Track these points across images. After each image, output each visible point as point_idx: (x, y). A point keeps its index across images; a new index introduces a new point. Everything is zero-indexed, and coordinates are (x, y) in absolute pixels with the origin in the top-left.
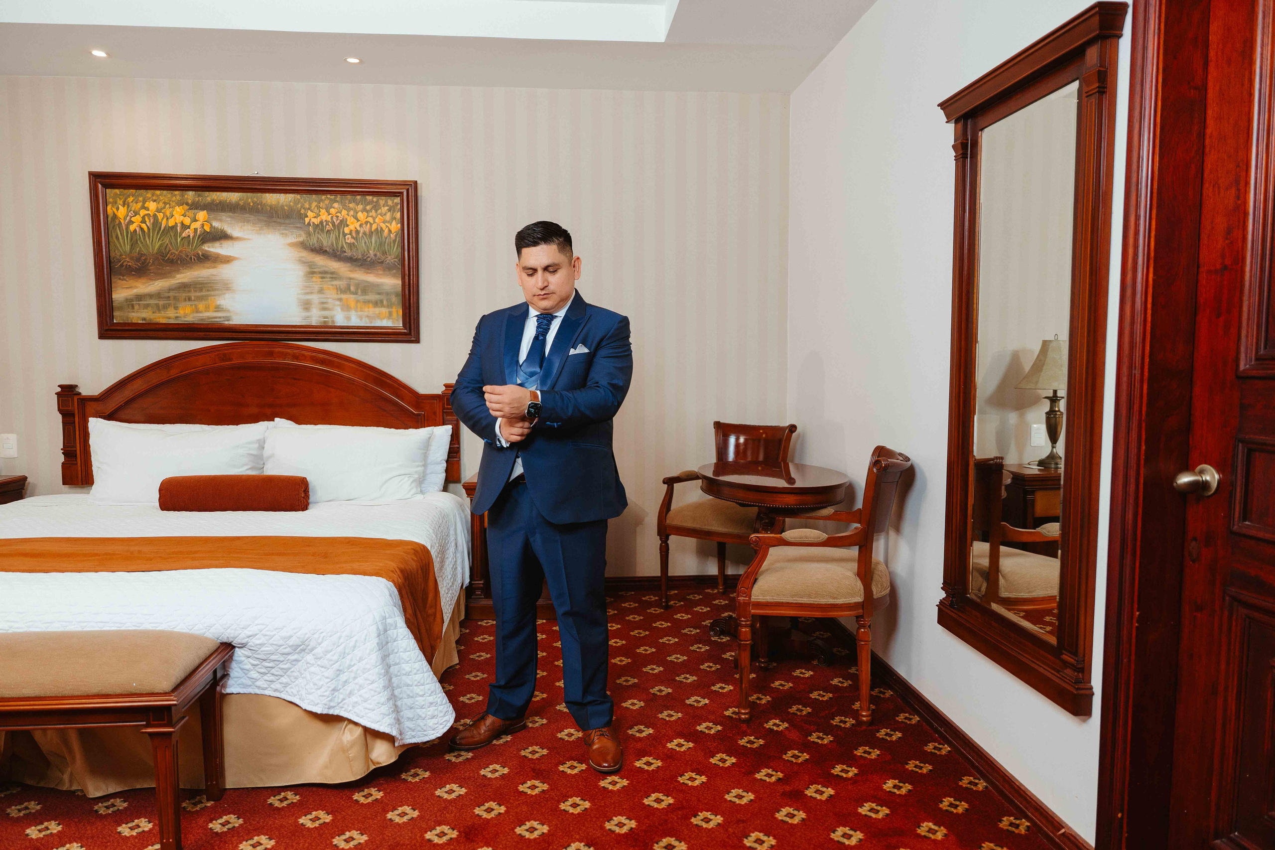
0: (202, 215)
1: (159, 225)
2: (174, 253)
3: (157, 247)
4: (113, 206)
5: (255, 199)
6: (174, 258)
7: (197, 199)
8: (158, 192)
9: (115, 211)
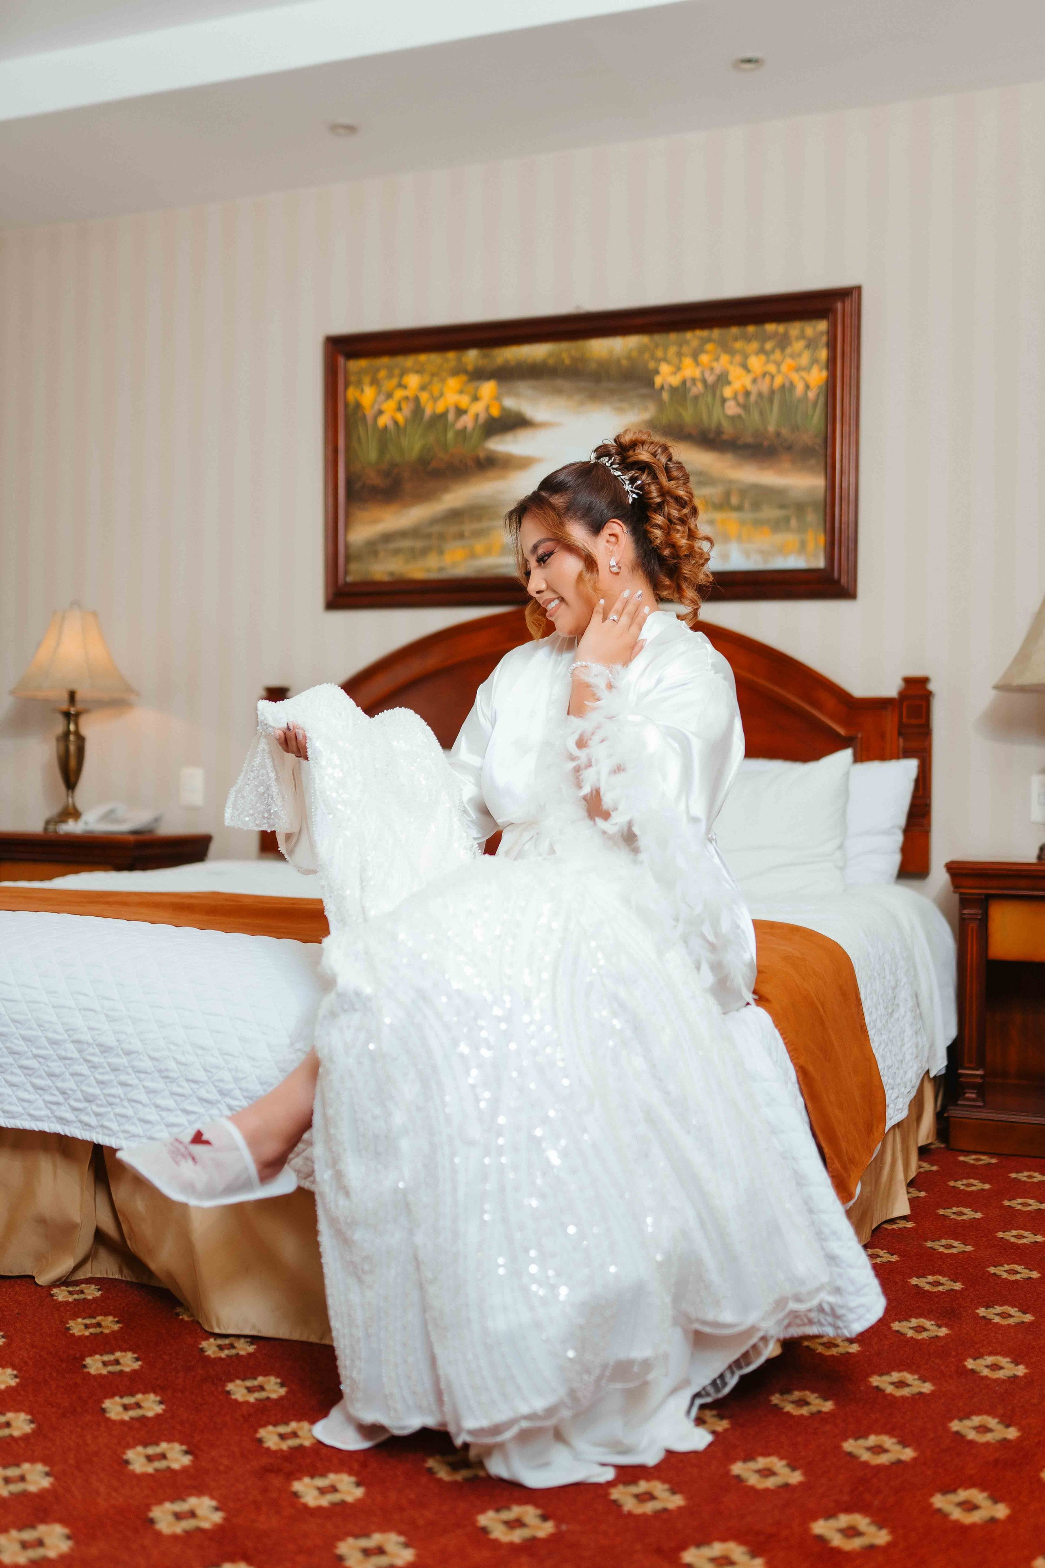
0: (488, 388)
1: (421, 414)
2: (442, 459)
3: (416, 451)
4: (357, 389)
5: (573, 353)
6: (442, 466)
7: (482, 362)
8: (423, 358)
9: (360, 395)
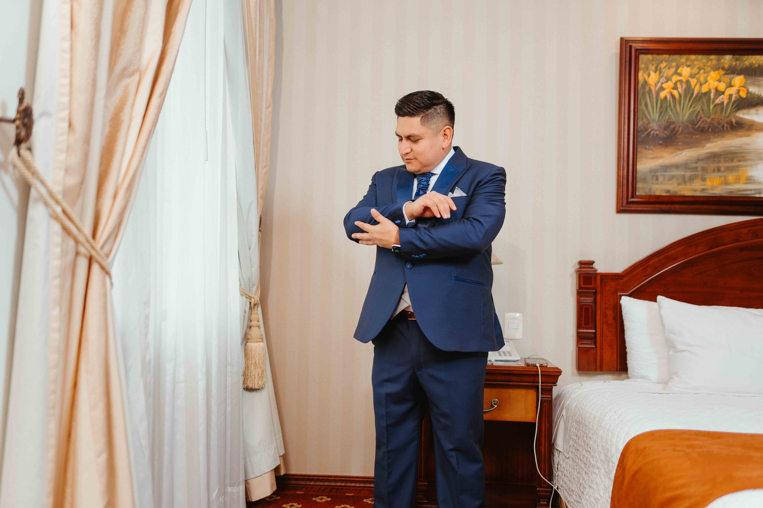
0: (738, 80)
1: (691, 92)
2: (706, 121)
3: (687, 115)
4: (644, 72)
6: (706, 126)
7: (734, 63)
8: (693, 57)
9: (646, 76)
